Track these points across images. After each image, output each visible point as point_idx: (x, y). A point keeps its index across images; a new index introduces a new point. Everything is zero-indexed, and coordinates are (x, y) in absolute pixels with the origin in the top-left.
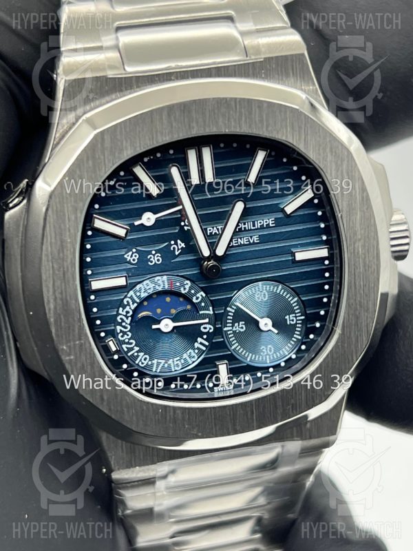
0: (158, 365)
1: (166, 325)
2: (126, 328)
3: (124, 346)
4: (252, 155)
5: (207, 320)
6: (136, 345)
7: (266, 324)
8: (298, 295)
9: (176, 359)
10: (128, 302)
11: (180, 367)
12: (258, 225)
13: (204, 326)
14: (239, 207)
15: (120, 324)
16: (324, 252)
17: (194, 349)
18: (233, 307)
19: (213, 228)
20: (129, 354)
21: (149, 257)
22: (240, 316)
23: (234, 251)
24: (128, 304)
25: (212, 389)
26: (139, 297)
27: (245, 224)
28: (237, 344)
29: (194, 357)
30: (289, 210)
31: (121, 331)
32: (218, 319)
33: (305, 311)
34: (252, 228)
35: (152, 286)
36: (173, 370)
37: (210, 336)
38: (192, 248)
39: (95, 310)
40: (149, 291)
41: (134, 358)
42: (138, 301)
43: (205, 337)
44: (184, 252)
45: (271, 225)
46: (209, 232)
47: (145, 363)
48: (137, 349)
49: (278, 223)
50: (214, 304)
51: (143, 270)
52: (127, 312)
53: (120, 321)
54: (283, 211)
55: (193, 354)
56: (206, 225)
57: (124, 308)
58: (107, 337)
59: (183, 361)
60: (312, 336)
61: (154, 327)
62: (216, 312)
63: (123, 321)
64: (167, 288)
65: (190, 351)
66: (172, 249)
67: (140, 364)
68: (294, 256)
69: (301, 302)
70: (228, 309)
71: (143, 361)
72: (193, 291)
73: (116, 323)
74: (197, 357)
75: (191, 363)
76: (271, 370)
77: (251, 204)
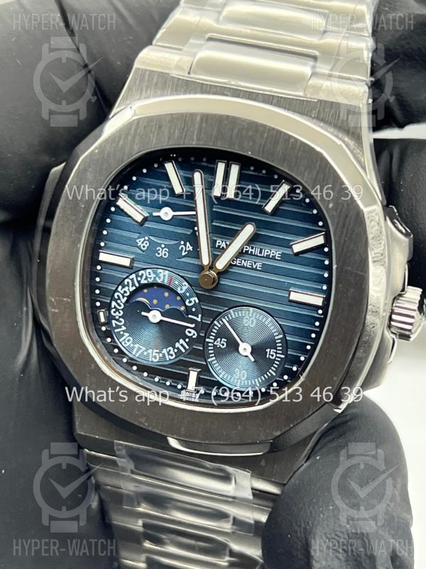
0: (138, 350)
1: (155, 316)
2: (120, 306)
3: (114, 322)
4: (278, 183)
5: (193, 326)
6: (124, 325)
7: (245, 349)
8: (284, 333)
9: (155, 351)
10: (128, 282)
11: (157, 360)
12: (265, 253)
13: (189, 330)
14: (249, 230)
15: (116, 301)
16: (318, 300)
17: (174, 348)
18: (221, 322)
19: (222, 241)
20: (116, 331)
21: (158, 249)
22: (223, 333)
23: (234, 270)
24: (128, 285)
25: (179, 391)
26: (139, 282)
27: (252, 248)
28: (214, 358)
29: (172, 355)
30: (297, 248)
31: (115, 307)
32: (204, 329)
33: (287, 351)
34: (258, 254)
35: (153, 276)
36: (150, 360)
37: (191, 341)
38: (196, 253)
39: (98, 279)
40: (149, 280)
41: (120, 336)
42: (137, 285)
43: (187, 340)
44: (189, 255)
45: (277, 258)
46: (217, 244)
47: (128, 344)
48: (124, 328)
49: (284, 258)
50: (205, 313)
51: (151, 259)
52: (125, 292)
53: (117, 297)
54: (291, 247)
55: (172, 352)
56: (217, 237)
57: (123, 288)
58: (100, 307)
59: (161, 355)
60: (286, 377)
61: (143, 313)
62: (204, 321)
63: (119, 299)
64: (166, 282)
65: (171, 348)
66: (180, 248)
67: (123, 343)
68: (289, 295)
69: (284, 340)
70: (215, 322)
71: (126, 341)
72: (188, 294)
73: (113, 298)
74: (174, 356)
75: (168, 359)
76: (238, 394)
77: (264, 233)
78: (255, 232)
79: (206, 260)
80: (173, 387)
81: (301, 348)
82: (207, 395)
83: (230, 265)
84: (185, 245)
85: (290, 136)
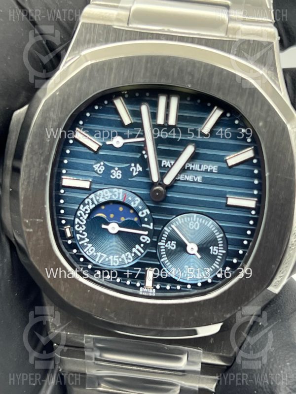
0: (100, 257)
1: (113, 228)
2: (82, 221)
3: (78, 236)
4: (209, 110)
5: (146, 233)
6: (87, 237)
7: (192, 248)
8: (224, 233)
9: (115, 256)
10: (88, 202)
11: (118, 264)
12: (204, 168)
13: (143, 236)
14: (190, 150)
15: (79, 218)
16: (251, 203)
17: (131, 253)
18: (170, 228)
19: (167, 161)
20: (80, 243)
21: (112, 172)
22: (172, 236)
23: (179, 184)
24: (88, 204)
25: (138, 288)
26: (97, 201)
27: (193, 165)
28: (166, 258)
29: (130, 259)
30: (231, 162)
31: (78, 223)
32: (156, 235)
33: (227, 247)
34: (198, 170)
35: (109, 194)
36: (112, 264)
37: (146, 246)
38: (146, 173)
39: (62, 201)
40: (106, 198)
41: (83, 246)
42: (96, 203)
43: (142, 245)
44: (140, 174)
45: (214, 171)
46: (163, 164)
47: (91, 253)
48: (87, 240)
49: (221, 171)
50: (156, 222)
51: (106, 180)
52: (86, 210)
53: (79, 215)
54: (226, 162)
55: (130, 256)
56: (162, 158)
57: (84, 206)
58: (65, 225)
59: (120, 260)
60: (228, 269)
61: (104, 226)
62: (155, 228)
63: (81, 216)
64: (121, 199)
65: (128, 253)
66: (131, 170)
67: (87, 253)
68: (227, 201)
69: (225, 239)
70: (165, 228)
71: (90, 251)
72: (140, 207)
73: (76, 216)
74: (132, 259)
75: (127, 262)
76: (189, 286)
77: (202, 151)
78: (194, 151)
79: (155, 178)
80: (133, 286)
81: (240, 244)
82: (163, 290)
83: (175, 180)
84: (135, 166)
85: (223, 69)
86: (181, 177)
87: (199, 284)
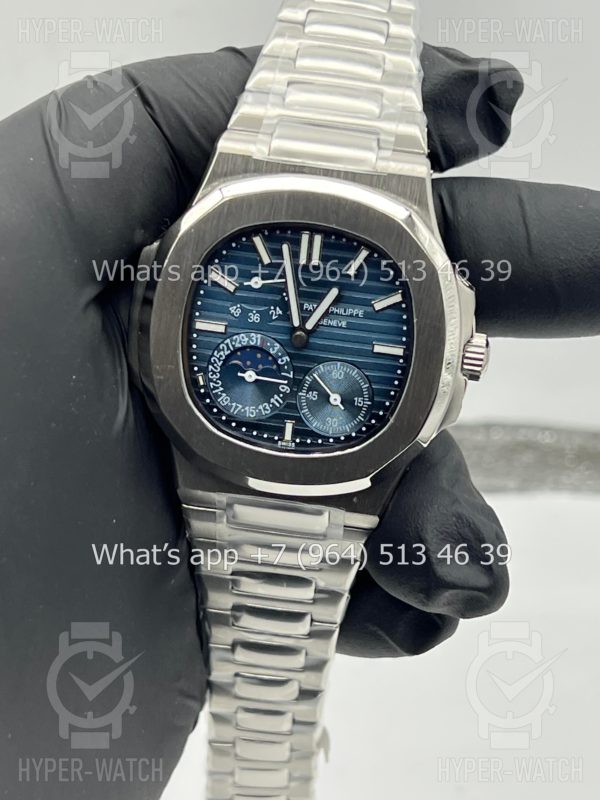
0: (236, 409)
1: (250, 376)
2: (217, 369)
3: (211, 384)
4: (356, 251)
5: (286, 382)
6: (221, 386)
7: (335, 399)
8: (370, 383)
9: (252, 407)
10: (223, 347)
11: (254, 415)
12: (349, 311)
13: (282, 386)
14: (334, 292)
15: (213, 365)
16: (399, 351)
17: (269, 403)
18: (311, 377)
19: (309, 305)
20: (214, 392)
21: (249, 315)
22: (314, 386)
23: (321, 329)
24: (223, 350)
25: (276, 442)
26: (233, 346)
27: (337, 308)
28: (307, 410)
29: (267, 410)
30: (378, 306)
31: (212, 371)
32: (296, 384)
33: (374, 398)
34: (343, 314)
35: (246, 339)
36: (248, 416)
37: (285, 396)
38: (287, 317)
39: (194, 346)
40: (243, 343)
41: (217, 396)
42: (232, 349)
43: (281, 395)
44: (280, 318)
45: (360, 316)
46: (305, 307)
47: (226, 403)
48: (221, 389)
49: (366, 316)
50: (296, 370)
51: (242, 324)
53: (213, 362)
54: (372, 306)
55: (268, 408)
56: (304, 301)
57: (218, 352)
58: (198, 372)
59: (257, 411)
60: (373, 421)
61: (239, 374)
62: (296, 377)
63: (215, 363)
64: (258, 345)
65: (266, 404)
66: (270, 313)
67: (221, 403)
68: (373, 348)
69: (371, 389)
70: (307, 378)
71: (224, 401)
72: (280, 354)
73: (209, 363)
74: (269, 411)
75: (264, 414)
76: (331, 440)
77: (347, 294)
78: (339, 294)
79: (296, 323)
80: (269, 439)
81: (386, 394)
82: (303, 444)
83: (317, 325)
84: (275, 309)
86: (324, 322)
87: (342, 438)
